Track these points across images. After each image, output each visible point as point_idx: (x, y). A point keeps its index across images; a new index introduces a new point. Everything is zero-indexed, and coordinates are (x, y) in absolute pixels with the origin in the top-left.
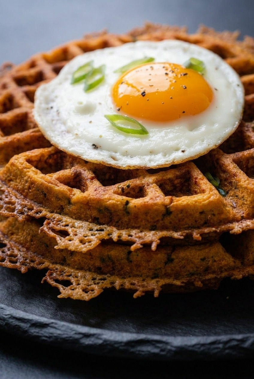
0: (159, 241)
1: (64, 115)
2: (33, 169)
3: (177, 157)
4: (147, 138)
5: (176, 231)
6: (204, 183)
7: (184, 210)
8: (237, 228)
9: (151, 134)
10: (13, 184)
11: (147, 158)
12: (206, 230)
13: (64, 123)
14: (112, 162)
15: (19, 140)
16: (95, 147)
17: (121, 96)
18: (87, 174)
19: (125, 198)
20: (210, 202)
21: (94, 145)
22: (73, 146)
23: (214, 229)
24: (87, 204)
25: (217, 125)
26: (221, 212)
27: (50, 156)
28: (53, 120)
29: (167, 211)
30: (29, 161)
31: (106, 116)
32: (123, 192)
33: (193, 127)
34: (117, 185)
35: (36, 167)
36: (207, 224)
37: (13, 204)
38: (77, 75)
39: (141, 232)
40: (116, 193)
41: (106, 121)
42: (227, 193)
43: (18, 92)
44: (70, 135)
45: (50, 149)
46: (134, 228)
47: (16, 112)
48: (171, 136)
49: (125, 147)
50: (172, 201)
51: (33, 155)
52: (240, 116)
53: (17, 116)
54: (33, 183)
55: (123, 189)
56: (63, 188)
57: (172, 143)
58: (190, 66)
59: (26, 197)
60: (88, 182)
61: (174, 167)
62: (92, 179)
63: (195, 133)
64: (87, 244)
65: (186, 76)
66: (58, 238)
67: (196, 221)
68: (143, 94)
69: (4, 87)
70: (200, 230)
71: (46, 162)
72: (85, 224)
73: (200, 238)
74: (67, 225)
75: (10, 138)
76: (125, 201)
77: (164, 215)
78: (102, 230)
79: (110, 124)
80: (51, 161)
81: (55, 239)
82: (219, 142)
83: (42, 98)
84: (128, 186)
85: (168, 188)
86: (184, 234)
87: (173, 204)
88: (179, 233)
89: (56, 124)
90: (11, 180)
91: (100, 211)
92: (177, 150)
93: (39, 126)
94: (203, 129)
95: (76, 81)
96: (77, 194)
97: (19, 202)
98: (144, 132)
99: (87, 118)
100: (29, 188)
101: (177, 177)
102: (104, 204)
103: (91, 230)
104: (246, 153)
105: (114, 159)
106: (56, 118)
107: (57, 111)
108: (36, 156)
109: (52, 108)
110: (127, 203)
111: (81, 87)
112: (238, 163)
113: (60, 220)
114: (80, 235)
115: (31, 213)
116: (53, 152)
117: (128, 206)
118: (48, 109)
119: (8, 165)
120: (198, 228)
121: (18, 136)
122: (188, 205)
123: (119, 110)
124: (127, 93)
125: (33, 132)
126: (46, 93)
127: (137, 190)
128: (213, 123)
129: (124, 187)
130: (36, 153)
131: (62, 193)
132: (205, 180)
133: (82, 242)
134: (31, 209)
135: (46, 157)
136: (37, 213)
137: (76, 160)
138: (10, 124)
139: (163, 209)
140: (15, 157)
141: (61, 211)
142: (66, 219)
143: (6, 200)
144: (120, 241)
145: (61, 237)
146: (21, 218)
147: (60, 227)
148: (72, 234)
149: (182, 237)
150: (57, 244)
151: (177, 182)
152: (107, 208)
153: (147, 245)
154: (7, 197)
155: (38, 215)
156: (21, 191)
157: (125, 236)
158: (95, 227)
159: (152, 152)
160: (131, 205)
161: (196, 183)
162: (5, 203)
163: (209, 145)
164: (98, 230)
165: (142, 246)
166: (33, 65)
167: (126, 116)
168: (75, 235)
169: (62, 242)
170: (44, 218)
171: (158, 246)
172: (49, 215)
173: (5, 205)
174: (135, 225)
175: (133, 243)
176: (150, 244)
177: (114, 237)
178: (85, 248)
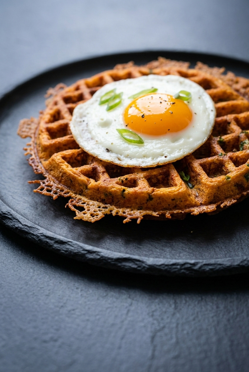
0: (142, 218)
1: (91, 127)
2: (66, 163)
3: (161, 160)
4: (143, 146)
5: (155, 211)
6: (178, 180)
7: (161, 198)
8: (196, 211)
9: (145, 144)
10: (52, 172)
11: (140, 160)
12: (175, 212)
13: (90, 133)
14: (117, 162)
15: (59, 143)
16: (108, 150)
17: (129, 116)
18: (100, 169)
19: (123, 187)
20: (179, 193)
21: (107, 149)
22: (93, 149)
23: (180, 211)
24: (98, 190)
25: (191, 139)
26: (186, 200)
27: (79, 154)
28: (83, 130)
29: (150, 197)
30: (64, 158)
31: (117, 130)
32: (122, 183)
33: (175, 140)
34: (119, 178)
35: (68, 162)
36: (176, 207)
37: (51, 186)
38: (103, 99)
39: (132, 210)
40: (117, 183)
41: (117, 133)
42: (193, 186)
43: (63, 107)
44: (93, 141)
45: (79, 150)
46: (127, 207)
47: (61, 122)
48: (159, 145)
49: (127, 152)
50: (153, 191)
51: (67, 153)
52: (209, 133)
53: (61, 126)
54: (65, 173)
55: (122, 181)
56: (83, 178)
57: (159, 151)
58: (179, 97)
59: (60, 182)
60: (101, 174)
61: (158, 167)
62: (103, 172)
63: (176, 144)
64: (95, 217)
65: (174, 104)
66: (77, 212)
67: (169, 205)
68: (143, 116)
69: (56, 103)
70: (171, 211)
71: (76, 159)
72: (96, 203)
73: (170, 218)
74: (84, 203)
75: (54, 141)
76: (122, 190)
77: (148, 200)
78: (106, 208)
79: (120, 135)
80: (79, 158)
81: (74, 212)
82: (192, 151)
83: (78, 114)
84: (126, 179)
85: (154, 181)
86: (160, 213)
87: (153, 193)
88: (157, 213)
89: (85, 133)
90: (51, 170)
91: (106, 195)
92: (163, 155)
93: (73, 134)
94: (182, 141)
95: (102, 103)
96: (92, 183)
97: (55, 185)
98: (141, 142)
99: (105, 130)
100: (62, 176)
101: (160, 174)
102: (108, 190)
103: (99, 207)
104: (210, 159)
105: (119, 159)
106: (86, 128)
107: (87, 124)
108: (69, 155)
109: (84, 121)
110: (124, 190)
111: (105, 107)
112: (203, 166)
113: (80, 199)
114: (92, 211)
115: (62, 193)
116: (81, 152)
117: (124, 192)
118: (81, 122)
119: (50, 160)
120: (170, 209)
121: (59, 140)
122: (164, 194)
123: (127, 126)
124: (134, 114)
125: (69, 138)
126: (81, 111)
127: (132, 181)
128: (189, 138)
129: (124, 180)
130: (68, 152)
131: (82, 181)
132: (179, 178)
133: (92, 215)
134: (62, 191)
135: (76, 155)
136: (65, 193)
137: (95, 159)
138: (56, 131)
139: (148, 197)
140: (56, 154)
141: (81, 193)
142: (84, 199)
143: (47, 183)
144: (117, 216)
145: (79, 212)
146: (55, 196)
147: (80, 204)
148: (86, 210)
149: (158, 216)
150: (76, 216)
151: (160, 177)
152: (111, 193)
153: (134, 220)
154: (48, 182)
155: (66, 195)
156: (57, 178)
157: (121, 213)
158: (102, 205)
159: (145, 156)
160: (126, 192)
161: (172, 179)
162: (46, 186)
163: (184, 153)
164: (103, 208)
165: (131, 220)
166: (77, 89)
167: (131, 130)
168: (89, 210)
169: (79, 215)
170: (70, 197)
171: (141, 221)
172: (74, 195)
173: (46, 188)
174: (129, 205)
175: (125, 218)
176: (136, 219)
177: (114, 213)
178: (93, 220)
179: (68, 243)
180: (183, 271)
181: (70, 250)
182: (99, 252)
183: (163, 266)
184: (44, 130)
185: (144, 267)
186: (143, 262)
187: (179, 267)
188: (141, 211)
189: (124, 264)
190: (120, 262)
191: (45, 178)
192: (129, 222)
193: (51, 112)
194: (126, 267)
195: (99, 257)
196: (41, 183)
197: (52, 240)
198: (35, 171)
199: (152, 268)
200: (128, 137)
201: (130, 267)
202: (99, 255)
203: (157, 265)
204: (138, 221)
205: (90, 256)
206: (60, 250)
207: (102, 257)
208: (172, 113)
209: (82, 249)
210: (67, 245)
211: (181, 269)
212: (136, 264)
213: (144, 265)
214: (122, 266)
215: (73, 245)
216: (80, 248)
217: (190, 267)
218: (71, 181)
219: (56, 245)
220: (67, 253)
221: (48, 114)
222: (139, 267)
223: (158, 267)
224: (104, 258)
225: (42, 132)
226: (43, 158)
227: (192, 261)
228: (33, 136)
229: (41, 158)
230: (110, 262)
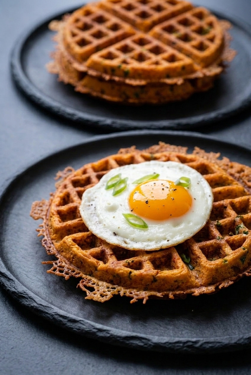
0: (147, 298)
1: (99, 211)
2: (77, 246)
3: (164, 244)
4: (147, 230)
5: (159, 292)
6: (180, 263)
7: (165, 280)
8: (197, 292)
9: (149, 228)
10: (64, 254)
11: (145, 244)
12: (178, 293)
13: (98, 216)
14: (124, 245)
15: (70, 225)
16: (115, 234)
17: (134, 201)
18: (108, 251)
19: (130, 270)
20: (181, 275)
21: (114, 233)
22: (102, 232)
23: (182, 292)
24: (107, 271)
25: (191, 224)
26: (188, 282)
27: (88, 237)
28: (91, 214)
29: (154, 279)
30: (74, 240)
31: (123, 214)
32: (129, 266)
33: (176, 225)
34: (126, 260)
35: (79, 245)
36: (178, 288)
37: (63, 267)
38: (110, 184)
39: (138, 291)
40: (124, 266)
41: (123, 217)
42: (194, 268)
43: (73, 191)
44: (101, 224)
45: (88, 233)
46: (134, 288)
47: (71, 205)
48: (161, 230)
49: (132, 236)
50: (157, 273)
51: (77, 236)
52: (207, 217)
53: (70, 208)
54: (75, 255)
55: (129, 263)
56: (93, 260)
57: (161, 235)
58: (180, 184)
59: (71, 263)
60: (109, 257)
61: (161, 250)
62: (111, 255)
63: (178, 228)
64: (105, 297)
65: (175, 191)
66: (88, 292)
67: (172, 286)
68: (147, 202)
69: (65, 187)
70: (174, 292)
71: (85, 241)
72: (105, 284)
73: (173, 298)
74: (94, 284)
75: (65, 224)
76: (129, 272)
77: (152, 282)
78: (114, 288)
79: (125, 219)
80: (88, 240)
81: (85, 292)
82: (192, 235)
83: (86, 199)
84: (133, 262)
85: (157, 263)
86: (164, 294)
87: (157, 275)
88: (161, 294)
89: (93, 216)
90: (62, 252)
91: (114, 276)
92: (165, 239)
93: (82, 217)
94: (182, 226)
95: (108, 188)
96: (101, 265)
97: (66, 265)
98: (145, 226)
99: (111, 214)
100: (73, 258)
101: (163, 257)
102: (116, 272)
103: (108, 288)
104: (208, 243)
105: (125, 242)
106: (94, 212)
107: (95, 207)
108: (80, 237)
109: (92, 205)
110: (131, 272)
111: (111, 191)
112: (202, 249)
113: (90, 280)
114: (101, 291)
115: (73, 274)
116: (90, 235)
117: (131, 274)
118: (89, 206)
119: (62, 242)
120: (173, 290)
121: (70, 222)
122: (167, 277)
123: (132, 211)
124: (139, 199)
125: (79, 221)
126: (89, 195)
127: (138, 264)
128: (189, 223)
129: (130, 262)
130: (79, 235)
131: (92, 263)
132: (180, 260)
133: (102, 296)
134: (74, 271)
135: (86, 237)
136: (76, 274)
137: (103, 242)
138: (66, 213)
139: (152, 278)
140: (66, 237)
141: (91, 274)
142: (94, 280)
143: (59, 264)
144: (124, 296)
145: (90, 292)
146: (67, 277)
147: (90, 284)
148: (96, 290)
149: (162, 296)
150: (86, 296)
151: (163, 260)
152: (118, 275)
153: (140, 300)
154: (60, 262)
155: (77, 276)
156: (69, 259)
157: (128, 294)
158: (111, 286)
159: (149, 240)
160: (132, 274)
161: (174, 262)
162: (58, 266)
163: (185, 237)
164: (112, 288)
165: (137, 301)
166: (85, 172)
167: (136, 215)
168: (98, 291)
169: (90, 295)
170: (81, 278)
171: (147, 301)
172: (84, 276)
173: (58, 268)
174: (135, 286)
175: (132, 298)
176: (142, 299)
177: (122, 294)
178: (103, 300)
179: (80, 322)
180: (185, 348)
181: (82, 328)
182: (108, 331)
183: (167, 344)
184: (55, 213)
185: (150, 345)
186: (149, 340)
187: (181, 345)
188: (146, 292)
189: (131, 341)
190: (128, 340)
191: (57, 259)
192: (136, 302)
193: (62, 195)
194: (134, 345)
195: (108, 335)
196: (54, 263)
197: (66, 319)
198: (48, 252)
199: (157, 346)
200: (133, 222)
201: (137, 344)
202: (109, 333)
203: (162, 343)
204: (144, 302)
205: (101, 334)
206: (73, 328)
207: (112, 335)
208: (174, 199)
209: (93, 328)
210: (79, 323)
211: (183, 347)
212: (143, 342)
213: (150, 343)
214: (130, 344)
215: (85, 324)
216: (91, 326)
217: (191, 345)
218: (82, 263)
219: (69, 324)
220: (80, 331)
221: (58, 197)
222: (146, 344)
223: (162, 345)
224: (113, 336)
225: (53, 215)
226: (55, 239)
227: (194, 340)
228: (44, 217)
229: (52, 239)
230: (118, 340)
